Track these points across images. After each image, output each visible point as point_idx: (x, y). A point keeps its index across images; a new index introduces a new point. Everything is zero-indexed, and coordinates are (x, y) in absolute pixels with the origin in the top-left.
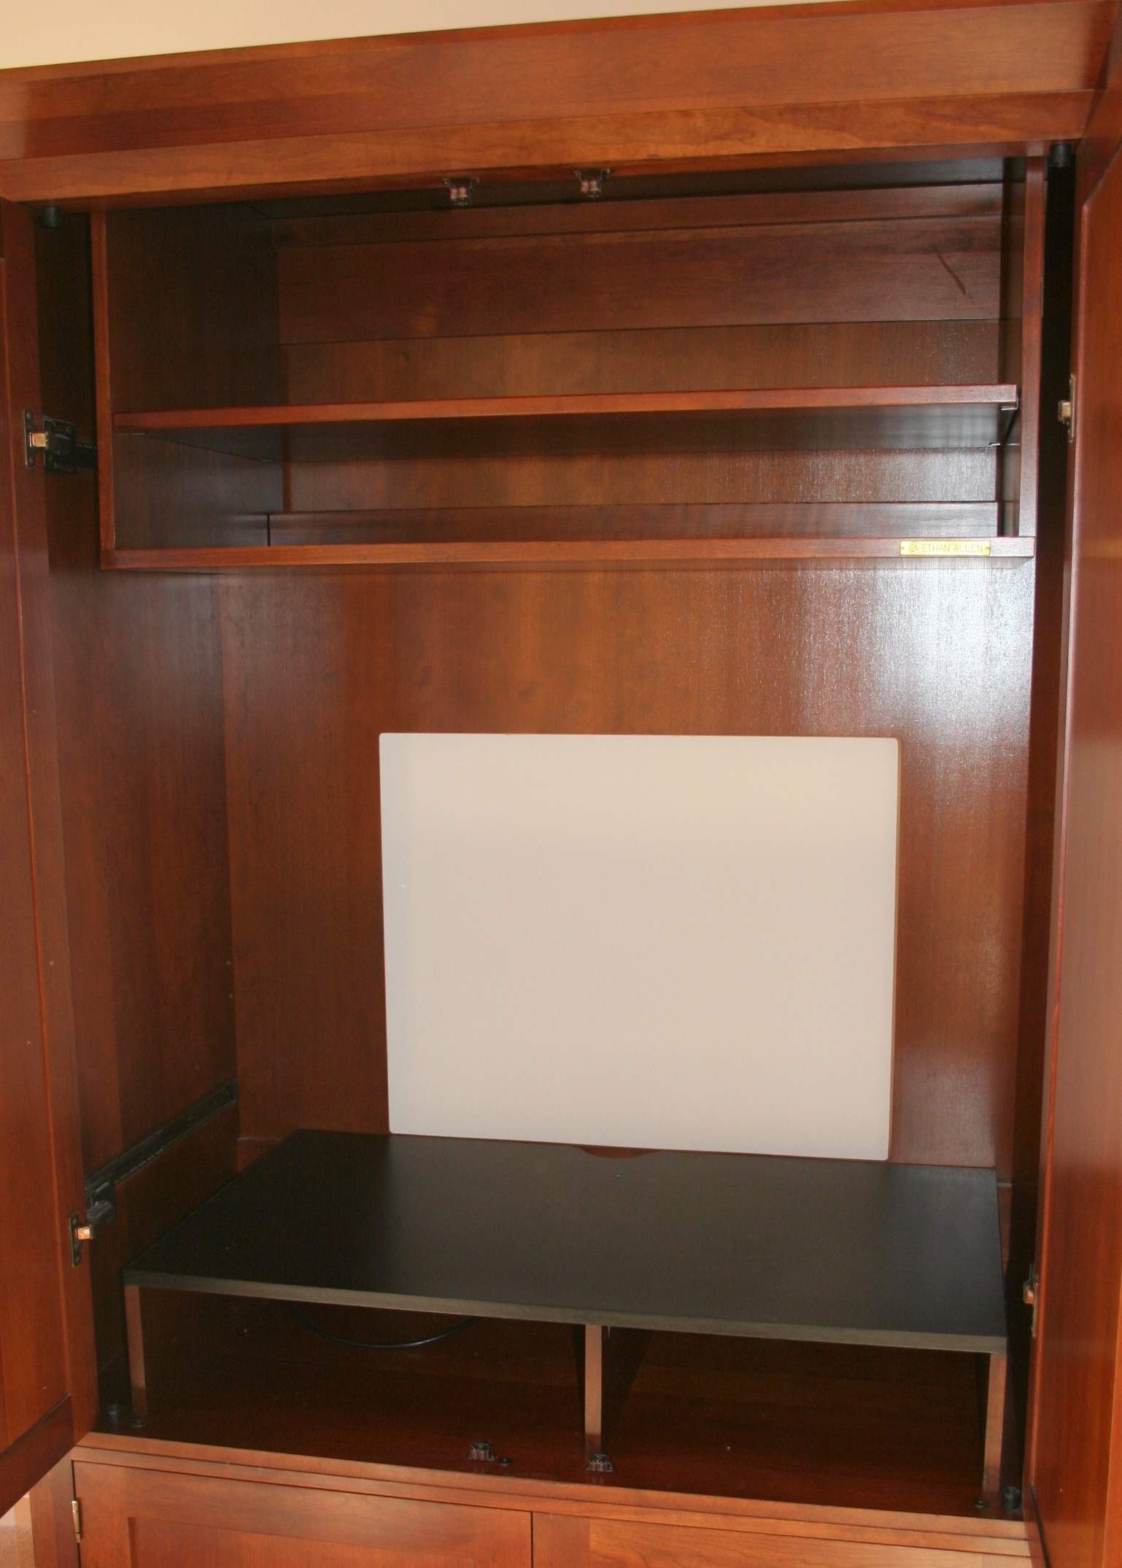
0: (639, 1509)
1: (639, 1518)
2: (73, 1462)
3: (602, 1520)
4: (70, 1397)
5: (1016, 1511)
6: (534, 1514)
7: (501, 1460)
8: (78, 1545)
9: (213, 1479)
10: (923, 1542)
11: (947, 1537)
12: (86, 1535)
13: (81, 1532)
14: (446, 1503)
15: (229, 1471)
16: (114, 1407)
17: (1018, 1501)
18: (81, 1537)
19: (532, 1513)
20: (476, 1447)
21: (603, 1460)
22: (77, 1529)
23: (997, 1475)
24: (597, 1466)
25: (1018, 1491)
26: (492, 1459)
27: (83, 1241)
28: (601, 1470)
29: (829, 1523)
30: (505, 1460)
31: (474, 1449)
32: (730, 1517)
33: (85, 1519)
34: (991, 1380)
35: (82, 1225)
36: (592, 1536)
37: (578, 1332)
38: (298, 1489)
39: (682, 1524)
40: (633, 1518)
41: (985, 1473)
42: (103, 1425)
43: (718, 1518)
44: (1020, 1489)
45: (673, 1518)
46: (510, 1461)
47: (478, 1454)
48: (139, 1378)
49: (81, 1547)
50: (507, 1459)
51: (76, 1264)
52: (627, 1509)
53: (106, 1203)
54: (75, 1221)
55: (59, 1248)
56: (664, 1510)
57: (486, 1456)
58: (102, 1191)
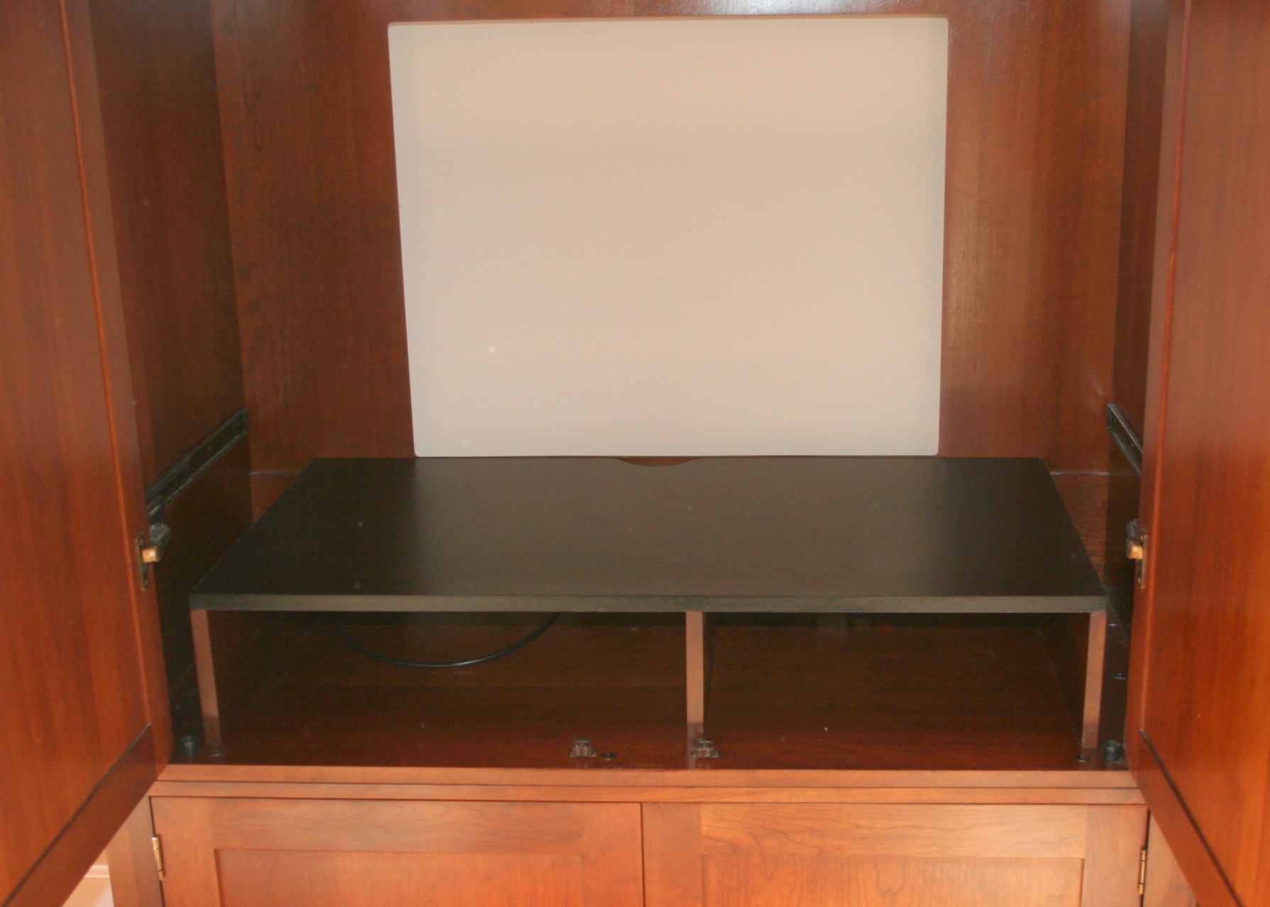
0: (751, 789)
1: (752, 799)
2: (150, 797)
3: (713, 805)
4: (150, 727)
5: (1118, 762)
6: (644, 805)
7: (604, 755)
8: (161, 882)
9: (304, 801)
10: (1031, 799)
11: (1054, 791)
12: (169, 872)
13: (163, 869)
14: (554, 802)
15: (322, 790)
16: (189, 738)
17: (1119, 753)
18: (164, 874)
19: (641, 803)
20: (579, 744)
21: (710, 746)
22: (159, 867)
23: (1096, 731)
24: (704, 752)
25: (1118, 745)
26: (594, 755)
27: (148, 564)
28: (708, 755)
29: (939, 788)
30: (608, 755)
31: (577, 746)
32: (842, 789)
33: (166, 855)
34: (1091, 639)
35: (146, 546)
36: (704, 821)
37: (678, 620)
38: (397, 802)
39: (794, 800)
40: (745, 798)
41: (1084, 730)
42: (179, 757)
43: (831, 792)
44: (1121, 741)
45: (785, 795)
46: (612, 755)
47: (582, 751)
48: (211, 706)
49: (164, 884)
50: (611, 753)
51: (146, 587)
52: (740, 790)
53: (163, 526)
54: (141, 542)
55: (130, 569)
56: (775, 789)
57: (589, 752)
58: (156, 514)
